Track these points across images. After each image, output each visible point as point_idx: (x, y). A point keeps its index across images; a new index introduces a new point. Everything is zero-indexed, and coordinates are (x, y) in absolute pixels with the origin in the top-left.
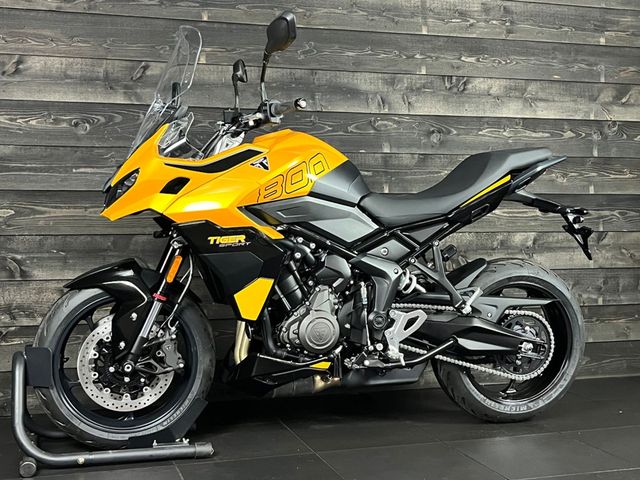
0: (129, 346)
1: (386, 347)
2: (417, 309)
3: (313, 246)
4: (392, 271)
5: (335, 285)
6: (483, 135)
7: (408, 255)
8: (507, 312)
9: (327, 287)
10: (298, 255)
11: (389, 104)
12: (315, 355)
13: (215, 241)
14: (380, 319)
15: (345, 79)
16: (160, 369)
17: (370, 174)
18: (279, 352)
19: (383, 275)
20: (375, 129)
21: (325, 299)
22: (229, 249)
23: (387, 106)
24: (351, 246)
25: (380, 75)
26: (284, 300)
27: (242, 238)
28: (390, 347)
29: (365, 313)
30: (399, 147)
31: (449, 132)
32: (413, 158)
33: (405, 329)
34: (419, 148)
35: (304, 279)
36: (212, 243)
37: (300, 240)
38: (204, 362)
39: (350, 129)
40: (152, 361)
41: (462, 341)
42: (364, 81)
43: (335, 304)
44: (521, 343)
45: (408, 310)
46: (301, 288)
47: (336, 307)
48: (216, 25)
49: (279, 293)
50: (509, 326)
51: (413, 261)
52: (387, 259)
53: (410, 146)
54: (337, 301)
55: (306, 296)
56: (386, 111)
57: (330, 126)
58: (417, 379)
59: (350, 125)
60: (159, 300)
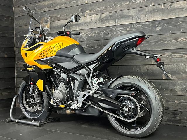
3: (59, 70)
9: (63, 83)
10: (55, 73)
14: (75, 94)
15: (125, 13)
16: (34, 102)
22: (31, 71)
23: (139, 20)
25: (137, 9)
27: (33, 68)
31: (164, 26)
33: (83, 98)
34: (151, 33)
36: (28, 70)
40: (32, 100)
42: (131, 13)
43: (65, 88)
44: (123, 108)
48: (89, 4)
49: (54, 84)
57: (121, 29)
58: (97, 115)
59: (127, 28)
60: (32, 84)
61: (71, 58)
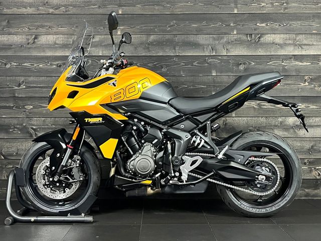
0: (57, 169)
1: (181, 174)
2: (197, 155)
3: (143, 123)
4: (185, 136)
5: (153, 143)
6: (270, 65)
7: (195, 128)
8: (251, 159)
9: (150, 144)
10: (135, 128)
11: (216, 50)
12: (144, 177)
13: (88, 120)
14: (177, 160)
15: (192, 38)
16: (71, 180)
17: (205, 86)
18: (126, 175)
19: (179, 138)
20: (208, 63)
21: (148, 149)
22: (95, 124)
23: (214, 51)
24: (165, 123)
25: (211, 36)
26: (129, 149)
27: (101, 119)
28: (183, 174)
29: (171, 157)
30: (221, 73)
31: (250, 64)
32: (229, 78)
33: (191, 166)
34: (232, 73)
35: (140, 139)
36: (86, 121)
37: (136, 120)
38: (94, 178)
39: (195, 64)
40: (67, 176)
41: (223, 173)
42: (202, 39)
43: (154, 152)
44: (258, 176)
45: (192, 156)
46: (138, 144)
47: (155, 153)
48: (126, 16)
49: (127, 146)
50: (253, 167)
51: (196, 131)
52: (184, 130)
53: (227, 72)
54: (155, 150)
55: (140, 148)
56: (214, 54)
57: (184, 63)
58: (203, 192)
59: (194, 62)
60: (70, 148)
61: (165, 103)
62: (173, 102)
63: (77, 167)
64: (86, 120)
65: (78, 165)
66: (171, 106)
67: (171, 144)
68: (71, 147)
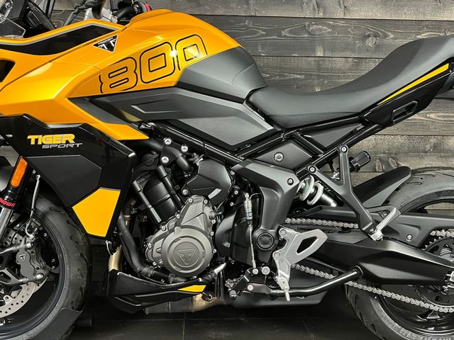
1: (274, 269)
2: (316, 227)
3: (185, 149)
4: (286, 181)
5: (210, 196)
7: (309, 162)
8: (433, 233)
9: (202, 198)
10: (165, 160)
11: (325, 8)
12: (190, 280)
13: (36, 140)
14: (267, 238)
16: (14, 280)
17: (303, 77)
18: (145, 270)
19: (273, 185)
20: (309, 33)
21: (198, 210)
22: (54, 151)
23: (322, 10)
24: (236, 150)
26: (153, 210)
27: (71, 137)
28: (279, 271)
29: (250, 229)
30: (332, 51)
31: (386, 36)
32: (347, 62)
33: (299, 251)
34: (353, 52)
35: (177, 187)
36: (33, 143)
37: (168, 141)
39: (284, 33)
40: (5, 271)
41: (371, 268)
43: (211, 218)
44: (450, 272)
45: (302, 229)
46: (172, 197)
47: (214, 222)
49: (147, 202)
50: (435, 250)
51: (313, 170)
52: (282, 166)
53: (343, 50)
54: (213, 214)
55: (178, 207)
56: (321, 15)
57: (263, 30)
58: (317, 302)
59: (284, 29)
60: (5, 206)
61: (239, 100)
62: (259, 98)
63: (26, 249)
64: (32, 138)
65: (29, 245)
66: (254, 107)
67: (253, 199)
68: (9, 204)
